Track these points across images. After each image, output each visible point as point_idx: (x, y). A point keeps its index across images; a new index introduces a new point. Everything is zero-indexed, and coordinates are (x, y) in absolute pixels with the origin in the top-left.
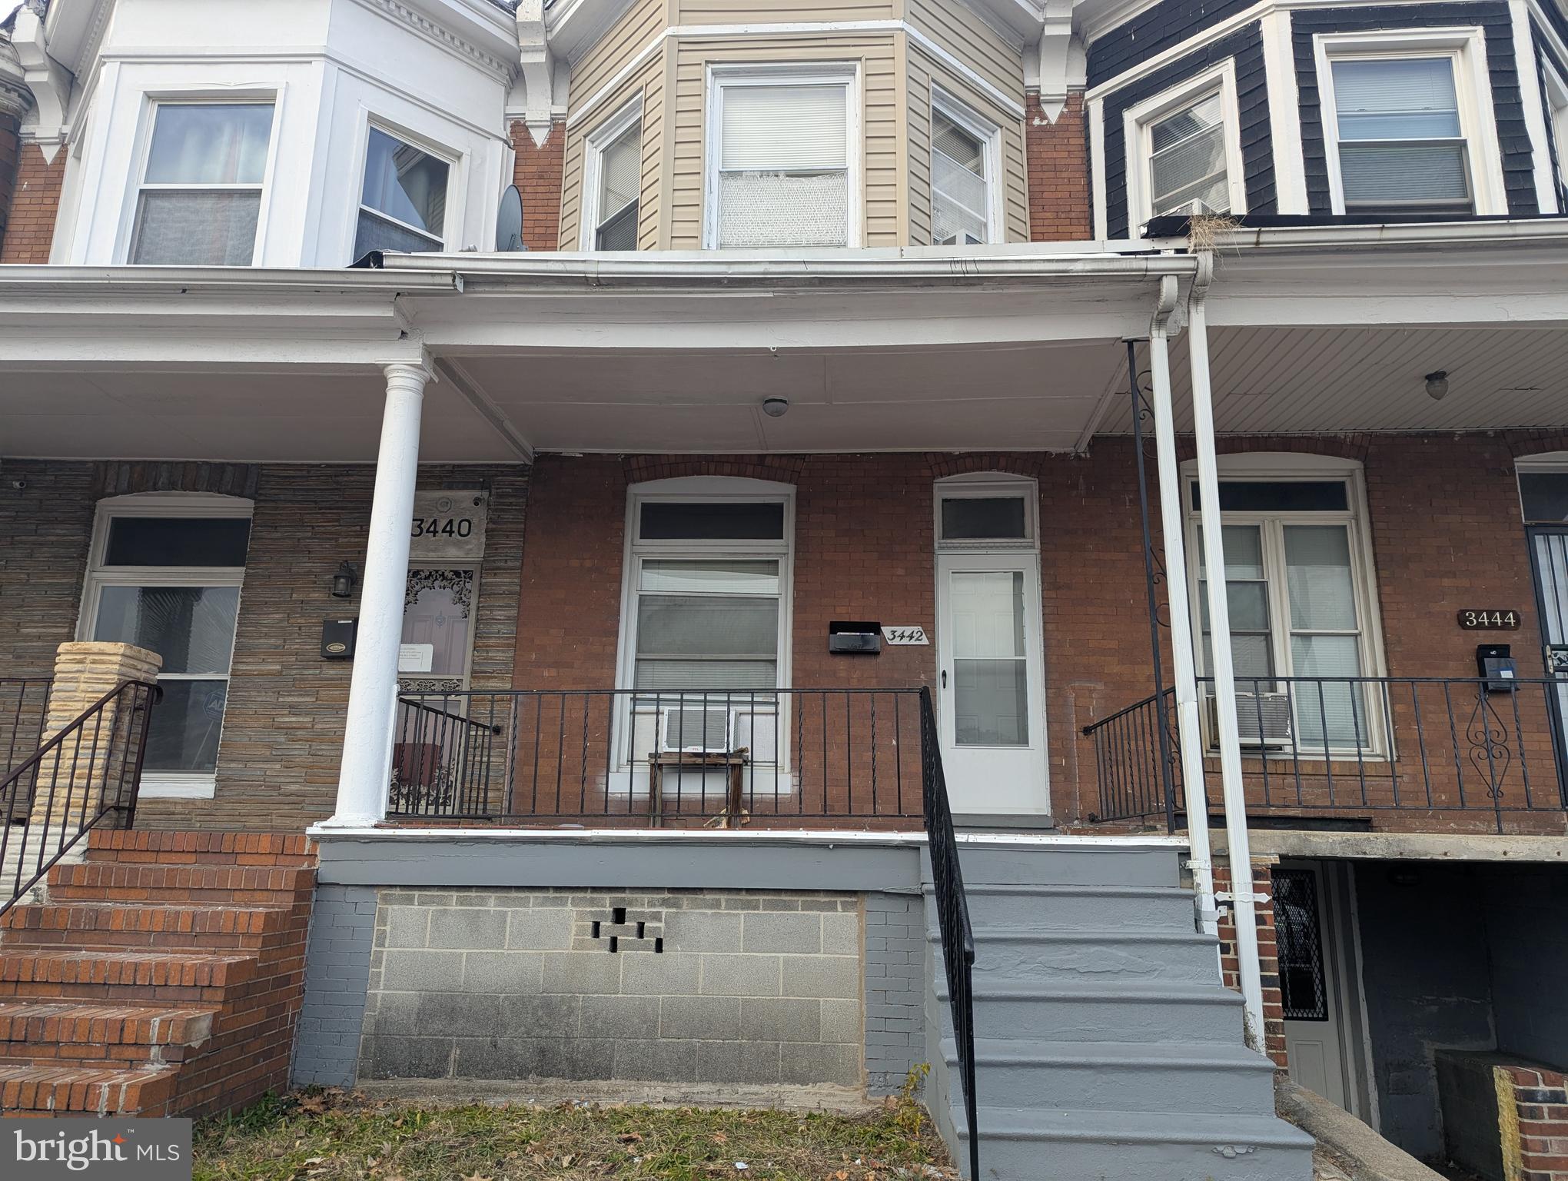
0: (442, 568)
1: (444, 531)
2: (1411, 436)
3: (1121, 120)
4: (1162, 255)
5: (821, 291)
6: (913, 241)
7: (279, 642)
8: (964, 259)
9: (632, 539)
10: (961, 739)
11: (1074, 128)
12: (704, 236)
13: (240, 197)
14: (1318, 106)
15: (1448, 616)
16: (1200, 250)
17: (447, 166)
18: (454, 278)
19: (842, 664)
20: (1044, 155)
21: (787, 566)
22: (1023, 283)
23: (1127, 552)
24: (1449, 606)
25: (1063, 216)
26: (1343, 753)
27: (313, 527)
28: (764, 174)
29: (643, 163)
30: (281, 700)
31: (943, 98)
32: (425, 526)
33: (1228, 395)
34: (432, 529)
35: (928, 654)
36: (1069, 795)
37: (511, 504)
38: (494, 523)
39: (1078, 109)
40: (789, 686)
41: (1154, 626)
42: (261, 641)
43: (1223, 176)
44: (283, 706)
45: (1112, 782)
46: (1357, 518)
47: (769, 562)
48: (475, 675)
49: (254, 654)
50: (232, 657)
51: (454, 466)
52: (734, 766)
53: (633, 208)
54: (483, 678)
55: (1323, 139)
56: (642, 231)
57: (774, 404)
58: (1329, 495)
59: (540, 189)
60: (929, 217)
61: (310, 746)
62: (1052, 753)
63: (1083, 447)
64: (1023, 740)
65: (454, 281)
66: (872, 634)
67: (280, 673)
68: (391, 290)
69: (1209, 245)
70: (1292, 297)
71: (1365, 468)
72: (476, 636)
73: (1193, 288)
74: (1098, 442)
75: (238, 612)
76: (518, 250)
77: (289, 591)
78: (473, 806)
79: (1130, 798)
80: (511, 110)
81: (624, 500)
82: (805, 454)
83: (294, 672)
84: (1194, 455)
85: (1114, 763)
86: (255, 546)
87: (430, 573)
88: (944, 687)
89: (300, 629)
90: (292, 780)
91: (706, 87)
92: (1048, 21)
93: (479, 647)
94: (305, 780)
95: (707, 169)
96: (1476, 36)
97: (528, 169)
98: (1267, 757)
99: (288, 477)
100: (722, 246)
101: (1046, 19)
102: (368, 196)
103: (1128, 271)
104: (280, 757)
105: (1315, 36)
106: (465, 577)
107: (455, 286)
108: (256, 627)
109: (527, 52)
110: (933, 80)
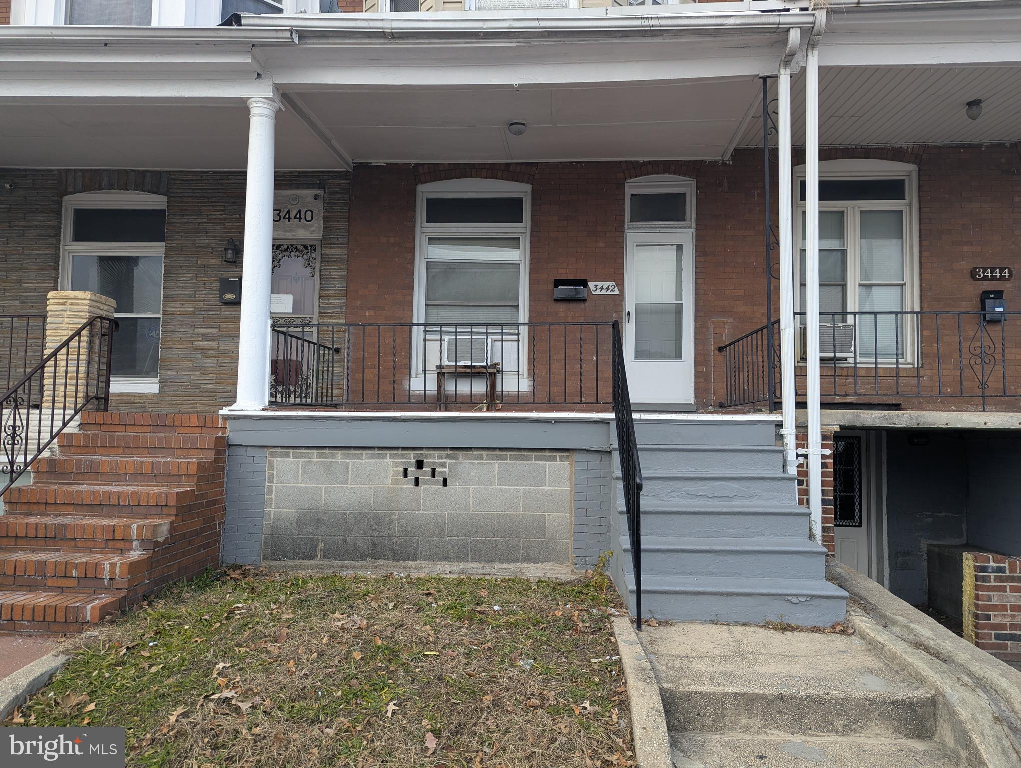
0: (295, 243)
1: (295, 218)
2: (953, 147)
4: (791, 12)
5: (550, 42)
6: (615, 3)
7: (192, 293)
8: (650, 16)
9: (421, 223)
10: (638, 356)
15: (965, 272)
16: (818, 9)
18: (292, 33)
19: (562, 308)
21: (525, 242)
22: (691, 34)
23: (754, 230)
24: (965, 266)
26: (887, 363)
27: (208, 215)
30: (196, 331)
32: (283, 215)
33: (830, 117)
34: (287, 217)
35: (618, 300)
36: (706, 390)
37: (339, 199)
38: (328, 212)
40: (526, 321)
41: (769, 279)
42: (180, 292)
44: (198, 335)
45: (735, 382)
46: (910, 205)
47: (513, 239)
48: (321, 315)
49: (176, 301)
50: (162, 303)
51: (299, 172)
52: (491, 374)
54: (327, 316)
57: (516, 127)
58: (893, 190)
61: (217, 360)
62: (697, 364)
63: (728, 157)
64: (678, 355)
65: (291, 35)
66: (582, 287)
67: (194, 314)
68: (248, 43)
69: (824, 5)
70: (879, 44)
71: (919, 171)
72: (320, 289)
73: (811, 37)
74: (739, 154)
75: (163, 273)
76: (336, 12)
77: (195, 259)
78: (324, 399)
79: (746, 392)
81: (415, 196)
82: (538, 163)
83: (203, 313)
84: (804, 162)
85: (737, 370)
86: (170, 229)
87: (288, 247)
88: (628, 322)
89: (204, 285)
90: (207, 382)
93: (323, 296)
94: (216, 382)
98: (837, 365)
99: (188, 180)
100: (479, 8)
103: (766, 24)
104: (199, 368)
106: (311, 250)
107: (293, 39)
108: (175, 283)
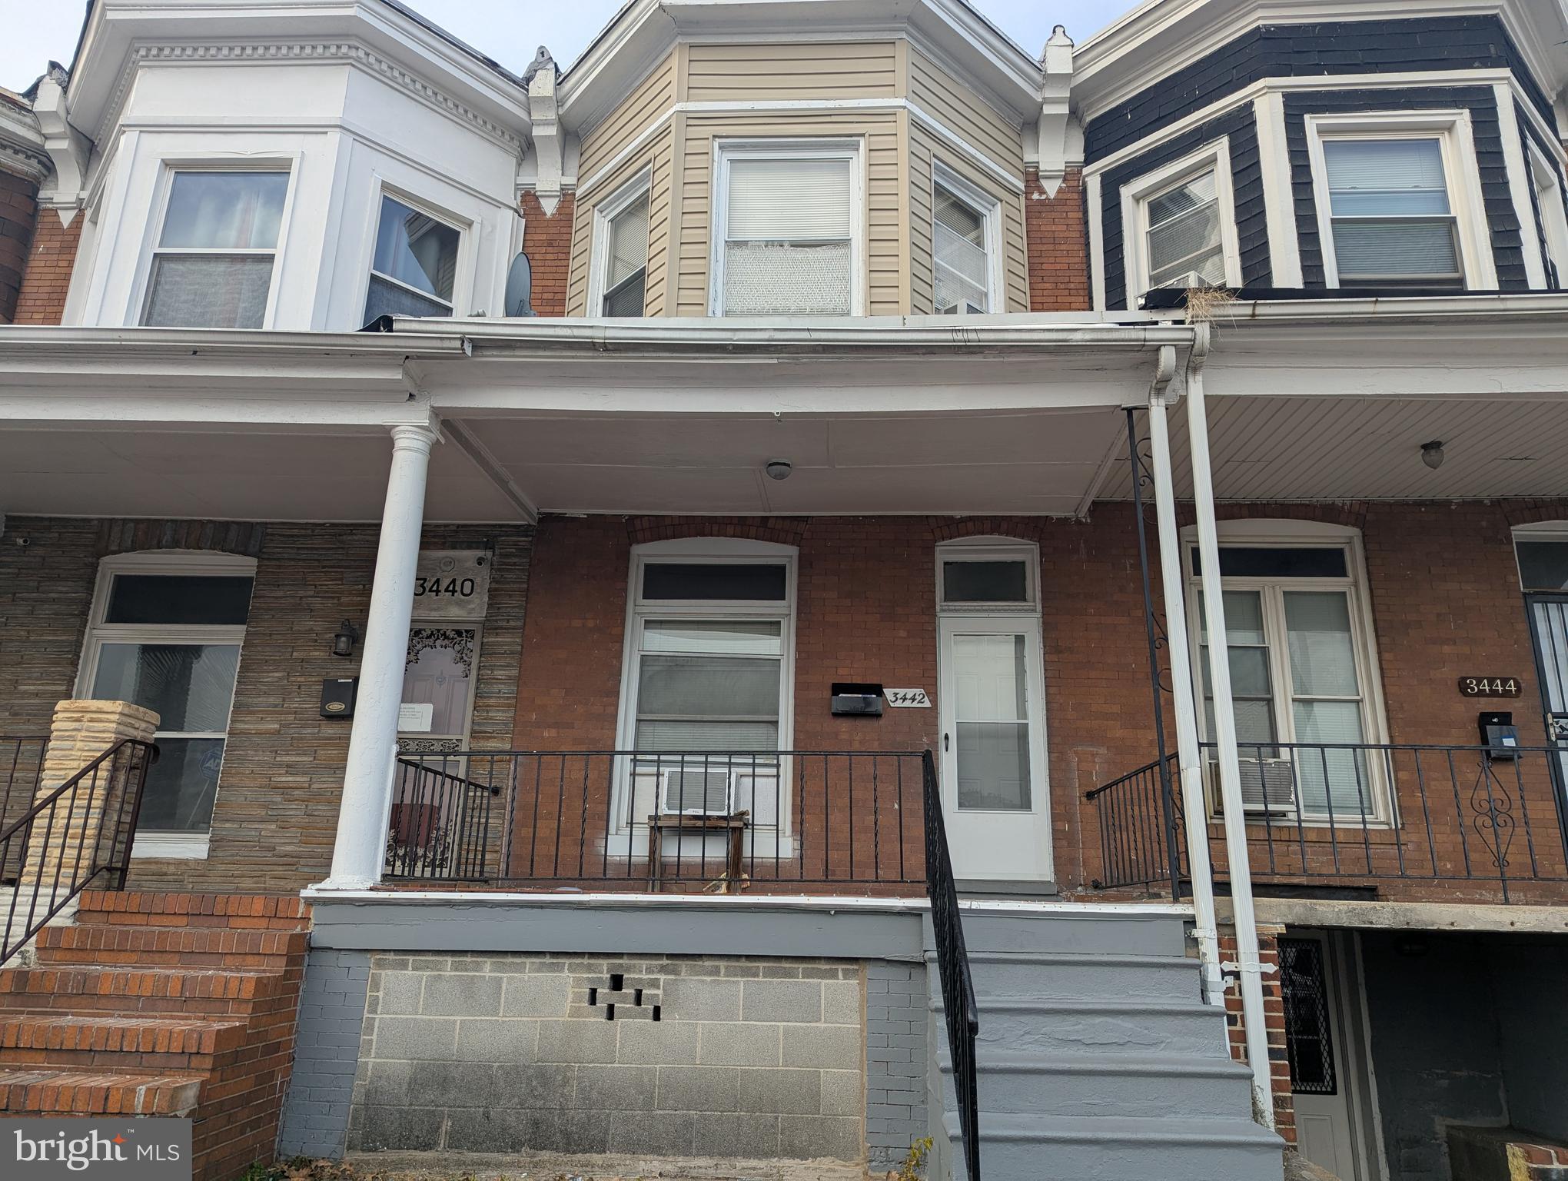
0: (444, 627)
1: (447, 590)
2: (1407, 504)
3: (1118, 195)
4: (1160, 326)
5: (825, 358)
6: (916, 310)
7: (278, 701)
8: (963, 328)
9: (635, 600)
10: (964, 804)
11: (1072, 203)
12: (710, 303)
13: (253, 261)
14: (1311, 183)
15: (1449, 683)
16: (1197, 322)
17: (458, 233)
18: (463, 342)
19: (844, 726)
20: (1043, 228)
21: (789, 627)
22: (1023, 352)
23: (1129, 616)
24: (1449, 674)
25: (1062, 286)
26: (1348, 820)
27: (315, 586)
28: (769, 244)
29: (651, 232)
30: (278, 759)
31: (944, 173)
32: (428, 585)
33: (1226, 463)
34: (435, 588)
35: (931, 716)
36: (1072, 861)
37: (515, 564)
38: (497, 582)
39: (1076, 184)
40: (790, 748)
41: (1156, 691)
42: (260, 699)
43: (1219, 250)
44: (280, 765)
45: (1116, 848)
46: (1356, 584)
47: (771, 623)
48: (474, 735)
49: (252, 713)
50: (230, 716)
51: (458, 526)
52: (734, 829)
53: (641, 275)
54: (483, 738)
55: (1316, 215)
56: (649, 297)
57: (777, 468)
58: (1328, 562)
59: (549, 256)
60: (931, 286)
61: (307, 806)
62: (1055, 818)
63: (1083, 512)
64: (1025, 804)
65: (462, 345)
66: (874, 696)
67: (278, 732)
68: (400, 354)
69: (1206, 317)
70: (1287, 367)
71: (1364, 536)
72: (476, 696)
73: (1191, 358)
74: (1097, 506)
75: (238, 670)
76: (527, 315)
77: (290, 650)
78: (470, 868)
79: (1134, 865)
80: (522, 180)
81: (628, 560)
82: (808, 517)
83: (293, 731)
84: (1194, 521)
85: (1117, 829)
86: (257, 605)
87: (432, 632)
88: (947, 751)
89: (299, 688)
90: (287, 841)
91: (713, 160)
92: (1046, 101)
93: (480, 706)
94: (300, 840)
95: (713, 238)
96: (1463, 119)
97: (536, 237)
98: (1271, 824)
99: (292, 536)
100: (727, 313)
101: (1044, 98)
102: (379, 261)
103: (1126, 341)
104: (276, 818)
105: (1306, 117)
106: (467, 637)
107: (464, 349)
108: (255, 685)
109: (539, 125)
110: (935, 156)
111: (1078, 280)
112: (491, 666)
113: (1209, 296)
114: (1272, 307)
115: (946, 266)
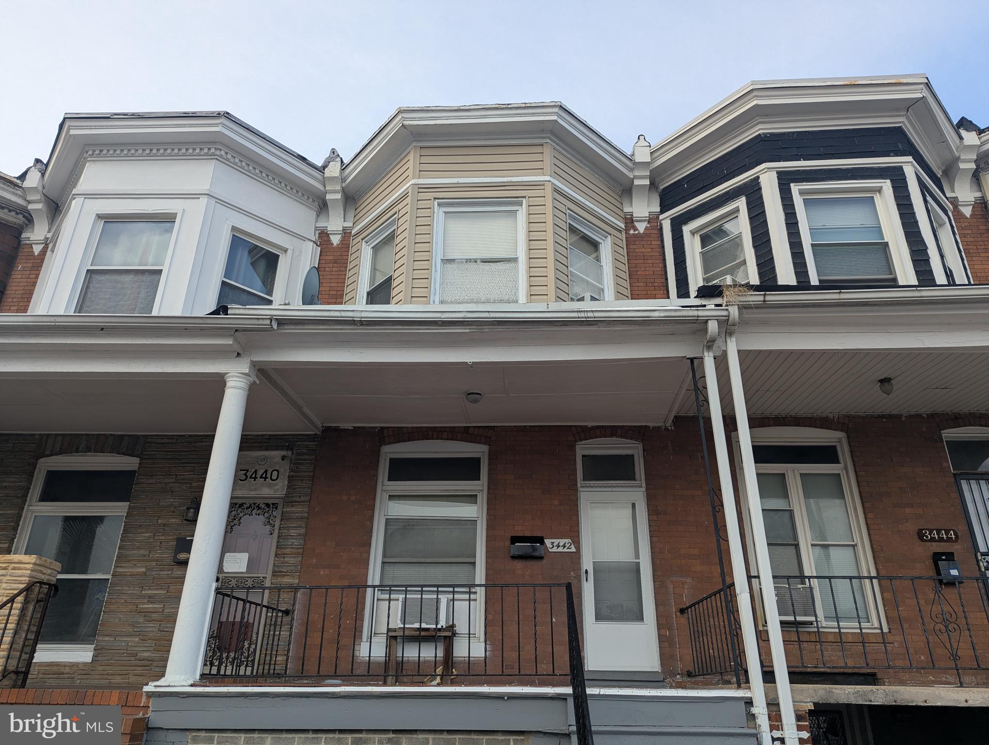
0: (258, 501)
1: (261, 477)
2: (875, 417)
3: (681, 231)
4: (707, 307)
5: (500, 328)
6: (558, 299)
7: (146, 553)
8: (585, 310)
9: (383, 482)
10: (599, 617)
11: (655, 235)
12: (432, 296)
13: (149, 274)
14: (797, 223)
15: (912, 533)
16: (730, 305)
17: (278, 256)
18: (271, 320)
19: (519, 565)
20: (637, 250)
21: (483, 498)
22: (623, 324)
23: (702, 490)
24: (912, 527)
25: (650, 285)
26: (849, 627)
27: (176, 475)
28: (468, 261)
29: (396, 254)
30: (143, 592)
31: (575, 219)
32: (249, 474)
33: (757, 391)
34: (253, 476)
35: (576, 557)
36: (672, 656)
37: (305, 460)
38: (294, 472)
39: (656, 224)
40: (483, 582)
41: (718, 541)
42: (134, 552)
43: (744, 262)
44: (144, 597)
45: (700, 648)
46: (846, 468)
47: (471, 496)
48: (275, 574)
49: (129, 561)
50: (114, 563)
51: (270, 435)
52: (445, 637)
53: (389, 280)
54: (280, 575)
55: (801, 242)
56: (394, 293)
57: (473, 396)
58: (827, 454)
59: (334, 269)
60: (568, 285)
61: (160, 625)
62: (660, 627)
63: (669, 423)
64: (640, 618)
65: (271, 322)
66: (538, 544)
67: (145, 573)
68: (232, 328)
69: (735, 302)
70: (789, 332)
71: (848, 437)
72: (277, 547)
73: (727, 327)
74: (677, 419)
75: (121, 532)
76: (315, 304)
77: (157, 518)
78: (267, 667)
79: (712, 659)
80: (319, 225)
81: (379, 456)
82: (494, 427)
83: (154, 573)
84: (736, 429)
85: (700, 633)
86: (137, 488)
87: (250, 505)
88: (587, 581)
89: (161, 544)
90: (145, 649)
91: (434, 212)
92: (635, 177)
93: (279, 554)
94: (154, 649)
95: (434, 258)
96: (887, 185)
97: (327, 258)
98: (800, 629)
99: (163, 443)
100: (442, 302)
101: (634, 176)
102: (228, 273)
103: (687, 317)
104: (139, 633)
105: (792, 185)
106: (273, 508)
107: (272, 325)
108: (132, 542)
109: (330, 193)
110: (569, 209)
111: (659, 281)
112: (288, 527)
113: (736, 289)
114: (776, 296)
115: (578, 273)
